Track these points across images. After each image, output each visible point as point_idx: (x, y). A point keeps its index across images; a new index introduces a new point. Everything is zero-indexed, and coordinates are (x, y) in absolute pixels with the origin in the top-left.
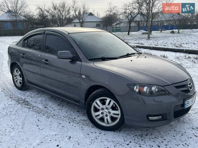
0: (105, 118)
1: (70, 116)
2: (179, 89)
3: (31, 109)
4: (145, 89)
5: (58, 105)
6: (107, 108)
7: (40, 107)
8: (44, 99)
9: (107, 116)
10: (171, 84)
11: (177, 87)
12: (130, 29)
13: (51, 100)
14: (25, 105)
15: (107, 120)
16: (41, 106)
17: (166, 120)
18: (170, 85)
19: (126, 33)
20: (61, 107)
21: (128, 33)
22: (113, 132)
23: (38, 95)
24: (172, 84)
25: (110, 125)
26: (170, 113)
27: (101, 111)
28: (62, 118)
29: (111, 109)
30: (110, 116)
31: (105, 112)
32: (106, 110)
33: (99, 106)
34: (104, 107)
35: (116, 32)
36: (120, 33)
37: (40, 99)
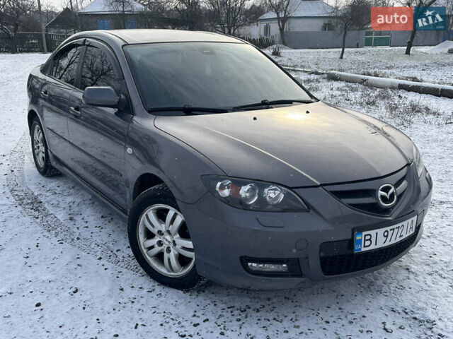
0: (166, 255)
1: (111, 245)
2: (342, 200)
3: (38, 220)
4: (244, 191)
5: (102, 217)
6: (169, 232)
7: (59, 217)
8: (78, 200)
9: (169, 250)
10: (319, 184)
11: (340, 195)
12: (412, 38)
13: (93, 203)
14: (32, 209)
15: (169, 260)
16: (61, 216)
17: (301, 275)
18: (317, 186)
19: (402, 48)
20: (107, 222)
21: (406, 48)
22: (181, 292)
23: (72, 191)
24: (321, 185)
25: (176, 274)
26: (307, 258)
27: (157, 239)
28: (93, 246)
29: (178, 236)
30: (176, 253)
31: (167, 240)
32: (168, 237)
33: (153, 226)
34: (163, 228)
35: (375, 45)
36: (388, 48)
37: (69, 199)
